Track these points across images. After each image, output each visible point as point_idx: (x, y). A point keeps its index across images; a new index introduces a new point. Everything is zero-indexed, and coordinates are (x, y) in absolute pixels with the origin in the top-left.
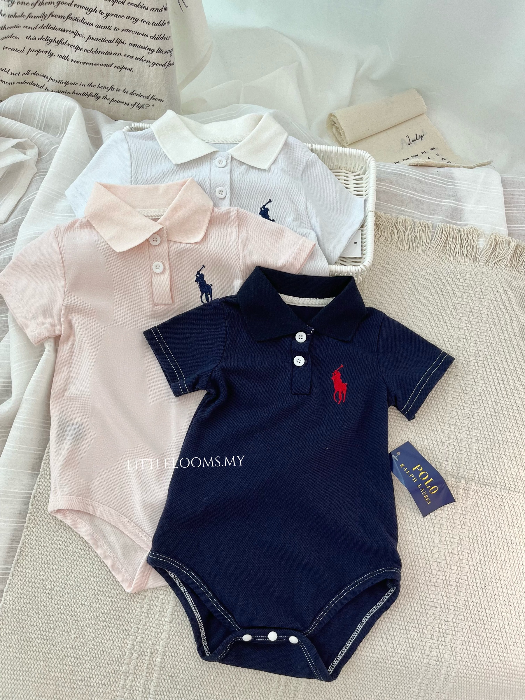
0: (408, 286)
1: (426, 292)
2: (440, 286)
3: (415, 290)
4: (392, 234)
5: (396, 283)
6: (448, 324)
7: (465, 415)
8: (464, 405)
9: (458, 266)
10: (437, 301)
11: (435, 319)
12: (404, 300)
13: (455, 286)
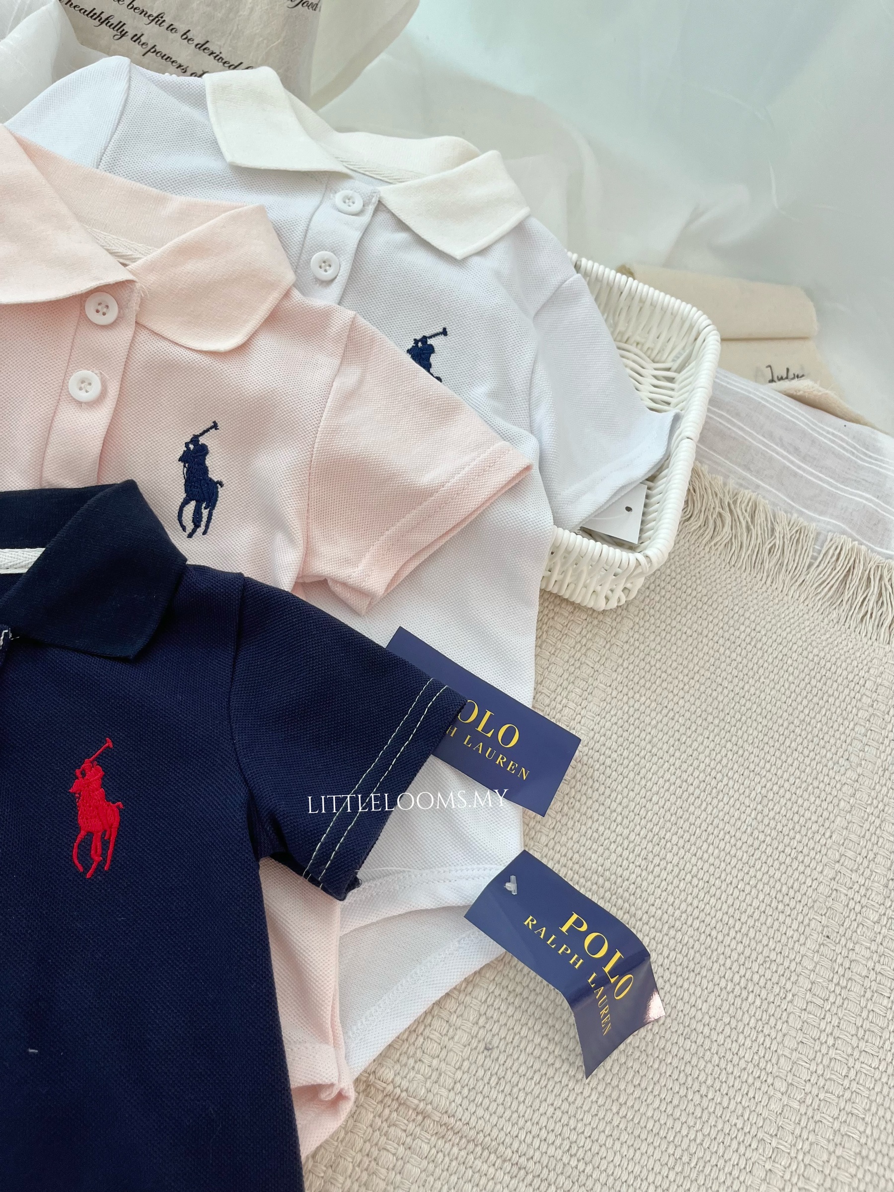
0: (734, 656)
1: (778, 687)
2: (814, 682)
3: (751, 673)
4: (719, 522)
5: (705, 641)
6: (822, 786)
7: (837, 1066)
8: (837, 1033)
9: (866, 647)
10: (802, 716)
11: (790, 761)
12: (720, 689)
13: (852, 694)
